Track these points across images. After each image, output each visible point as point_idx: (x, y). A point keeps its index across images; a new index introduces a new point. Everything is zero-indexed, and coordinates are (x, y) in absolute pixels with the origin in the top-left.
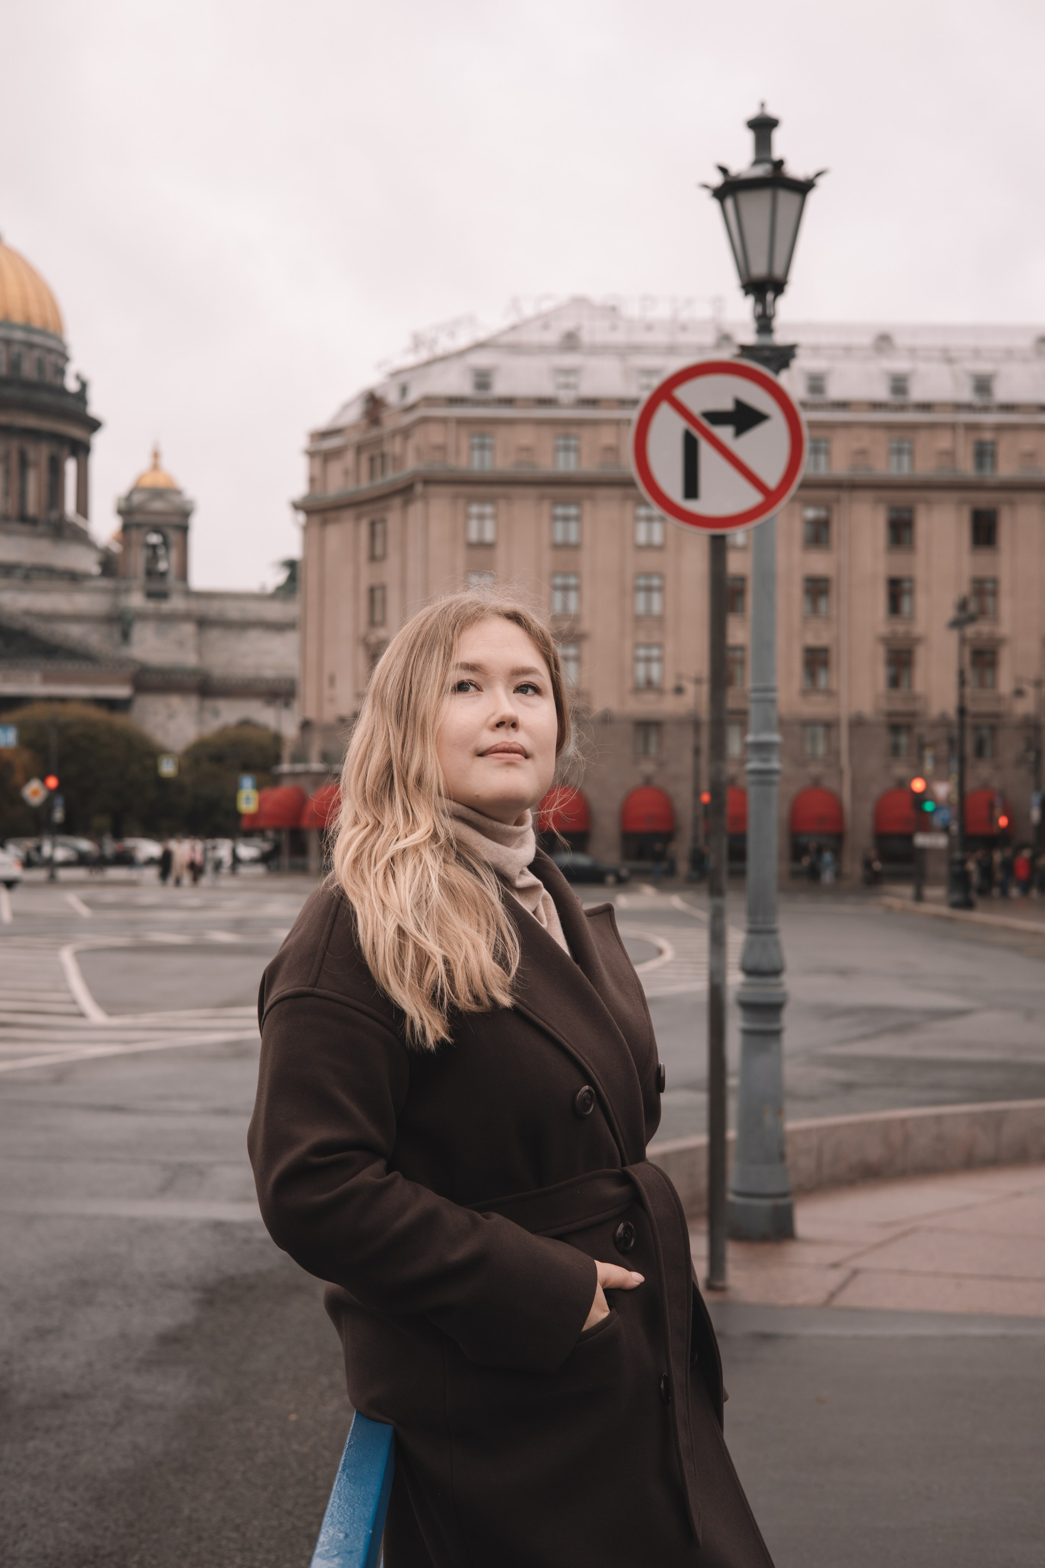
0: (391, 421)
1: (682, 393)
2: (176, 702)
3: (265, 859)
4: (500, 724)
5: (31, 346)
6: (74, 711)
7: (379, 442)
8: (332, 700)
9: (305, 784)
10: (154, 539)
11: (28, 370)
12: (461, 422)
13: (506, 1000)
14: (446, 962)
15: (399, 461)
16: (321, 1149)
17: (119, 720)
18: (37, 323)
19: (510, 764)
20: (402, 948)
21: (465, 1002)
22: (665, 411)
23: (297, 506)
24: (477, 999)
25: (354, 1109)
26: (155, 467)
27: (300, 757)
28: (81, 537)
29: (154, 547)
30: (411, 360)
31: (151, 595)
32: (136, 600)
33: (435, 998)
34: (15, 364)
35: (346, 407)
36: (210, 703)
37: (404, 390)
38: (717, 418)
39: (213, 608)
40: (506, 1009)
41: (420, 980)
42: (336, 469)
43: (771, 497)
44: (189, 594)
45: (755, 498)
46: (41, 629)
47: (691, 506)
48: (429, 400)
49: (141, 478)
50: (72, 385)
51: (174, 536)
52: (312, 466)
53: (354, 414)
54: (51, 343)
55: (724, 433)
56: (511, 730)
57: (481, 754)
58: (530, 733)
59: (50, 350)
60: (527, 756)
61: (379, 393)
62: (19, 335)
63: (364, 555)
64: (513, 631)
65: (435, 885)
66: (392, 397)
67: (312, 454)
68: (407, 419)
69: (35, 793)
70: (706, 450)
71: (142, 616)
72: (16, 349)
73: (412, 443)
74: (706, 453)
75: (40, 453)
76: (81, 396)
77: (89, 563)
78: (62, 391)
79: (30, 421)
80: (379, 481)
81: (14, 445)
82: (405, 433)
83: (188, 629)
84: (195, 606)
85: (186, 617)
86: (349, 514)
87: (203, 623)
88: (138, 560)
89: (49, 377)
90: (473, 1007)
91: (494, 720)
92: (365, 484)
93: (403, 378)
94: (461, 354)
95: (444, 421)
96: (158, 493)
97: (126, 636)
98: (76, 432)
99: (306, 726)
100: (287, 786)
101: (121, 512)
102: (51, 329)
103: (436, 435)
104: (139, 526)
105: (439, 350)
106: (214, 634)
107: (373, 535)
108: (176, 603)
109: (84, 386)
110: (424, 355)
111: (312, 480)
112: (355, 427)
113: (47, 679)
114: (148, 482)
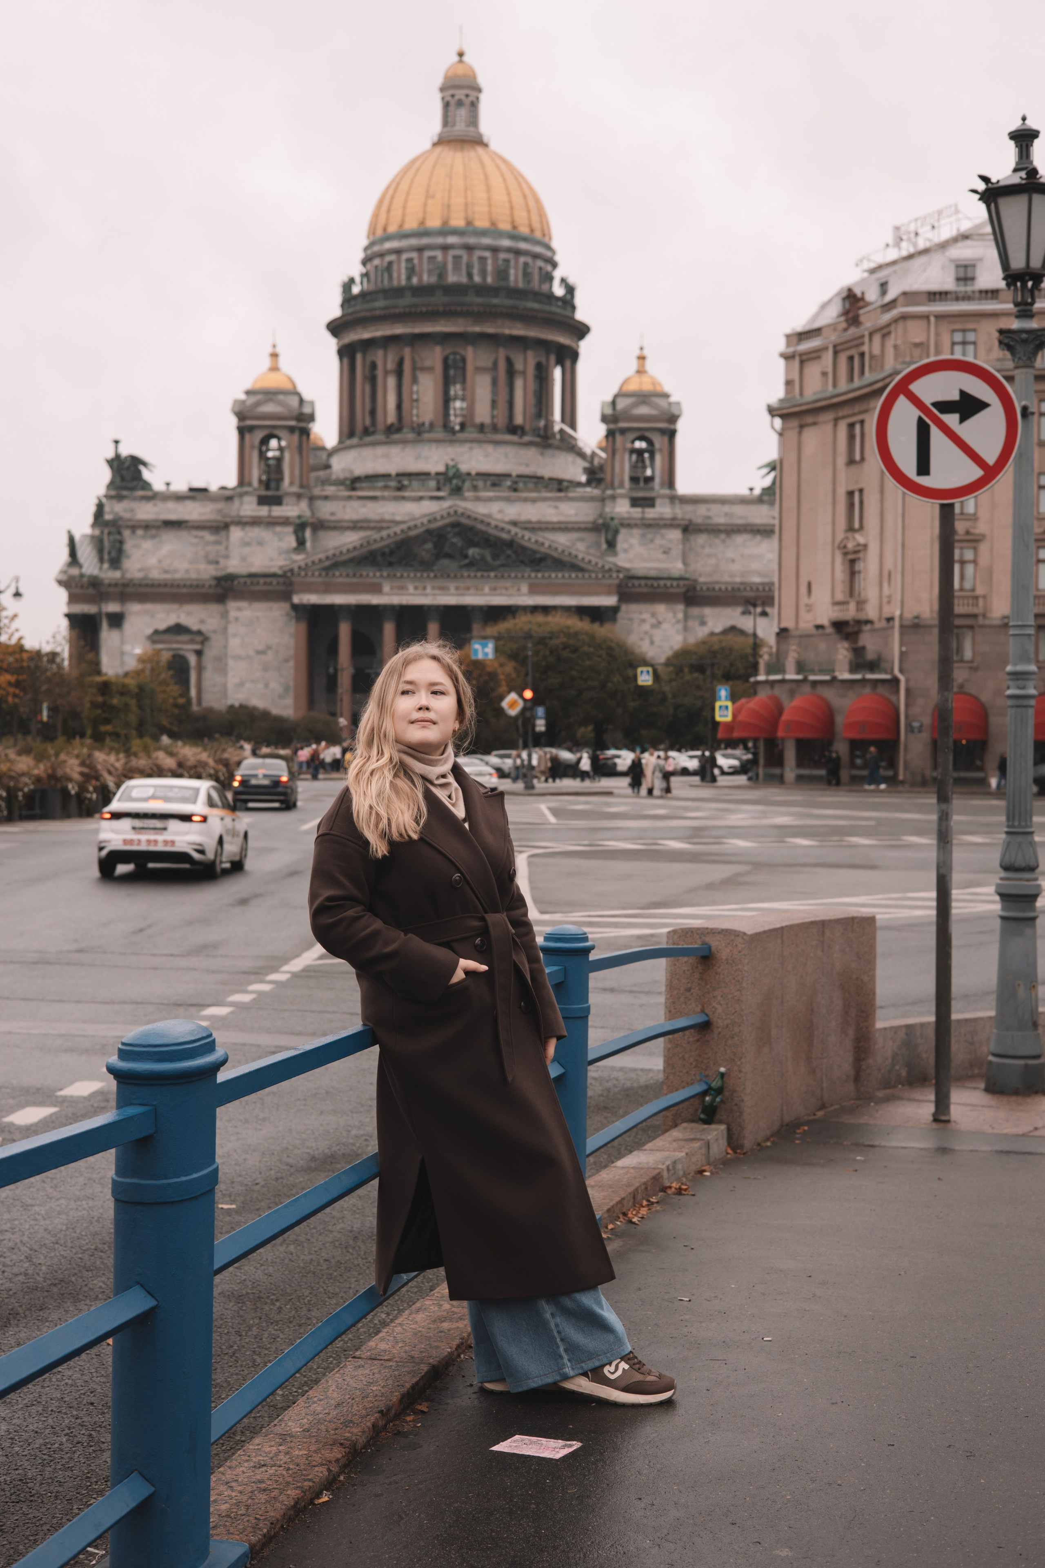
0: (870, 320)
1: (916, 387)
2: (661, 609)
3: (743, 769)
4: (420, 709)
5: (518, 252)
6: (557, 621)
7: (858, 341)
8: (809, 608)
9: (780, 692)
10: (640, 445)
11: (515, 278)
12: (940, 317)
13: (415, 837)
14: (389, 819)
15: (878, 361)
16: (329, 899)
17: (602, 631)
18: (524, 230)
19: (424, 727)
20: (371, 813)
21: (395, 836)
22: (902, 402)
23: (772, 411)
24: (401, 835)
25: (345, 881)
26: (641, 371)
27: (776, 666)
28: (569, 445)
29: (640, 452)
30: (892, 254)
31: (635, 502)
32: (622, 508)
33: (383, 835)
34: (502, 273)
35: (824, 306)
36: (695, 611)
37: (884, 287)
38: (945, 407)
39: (699, 514)
40: (415, 841)
41: (377, 827)
42: (813, 371)
43: (990, 472)
44: (674, 499)
45: (977, 473)
46: (528, 539)
47: (923, 481)
48: (908, 296)
49: (626, 382)
50: (559, 291)
51: (659, 441)
52: (788, 371)
53: (833, 313)
54: (538, 249)
55: (951, 420)
56: (426, 712)
57: (412, 723)
58: (436, 712)
59: (536, 256)
60: (434, 723)
61: (858, 292)
62: (506, 243)
63: (842, 460)
64: (433, 664)
65: (388, 785)
66: (872, 295)
67: (787, 357)
68: (887, 317)
69: (513, 705)
70: (935, 433)
71: (628, 524)
72: (502, 256)
73: (890, 342)
74: (936, 435)
75: (527, 362)
76: (568, 301)
77: (575, 471)
78: (551, 297)
79: (518, 330)
80: (857, 383)
81: (502, 353)
82: (884, 331)
83: (675, 535)
84: (680, 512)
85: (672, 524)
86: (829, 416)
87: (688, 529)
88: (624, 467)
89: (535, 284)
90: (398, 839)
91: (418, 706)
92: (843, 386)
93: (882, 275)
94: (944, 246)
95: (926, 317)
96: (643, 397)
97: (611, 544)
98: (563, 339)
99: (783, 633)
100: (763, 694)
101: (605, 419)
102: (538, 235)
103: (916, 332)
104: (623, 431)
105: (922, 244)
106: (701, 539)
107: (851, 437)
108: (662, 510)
109: (570, 290)
110: (906, 249)
111: (789, 383)
112: (833, 326)
113: (534, 590)
114: (633, 387)
